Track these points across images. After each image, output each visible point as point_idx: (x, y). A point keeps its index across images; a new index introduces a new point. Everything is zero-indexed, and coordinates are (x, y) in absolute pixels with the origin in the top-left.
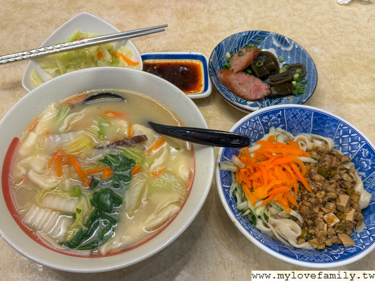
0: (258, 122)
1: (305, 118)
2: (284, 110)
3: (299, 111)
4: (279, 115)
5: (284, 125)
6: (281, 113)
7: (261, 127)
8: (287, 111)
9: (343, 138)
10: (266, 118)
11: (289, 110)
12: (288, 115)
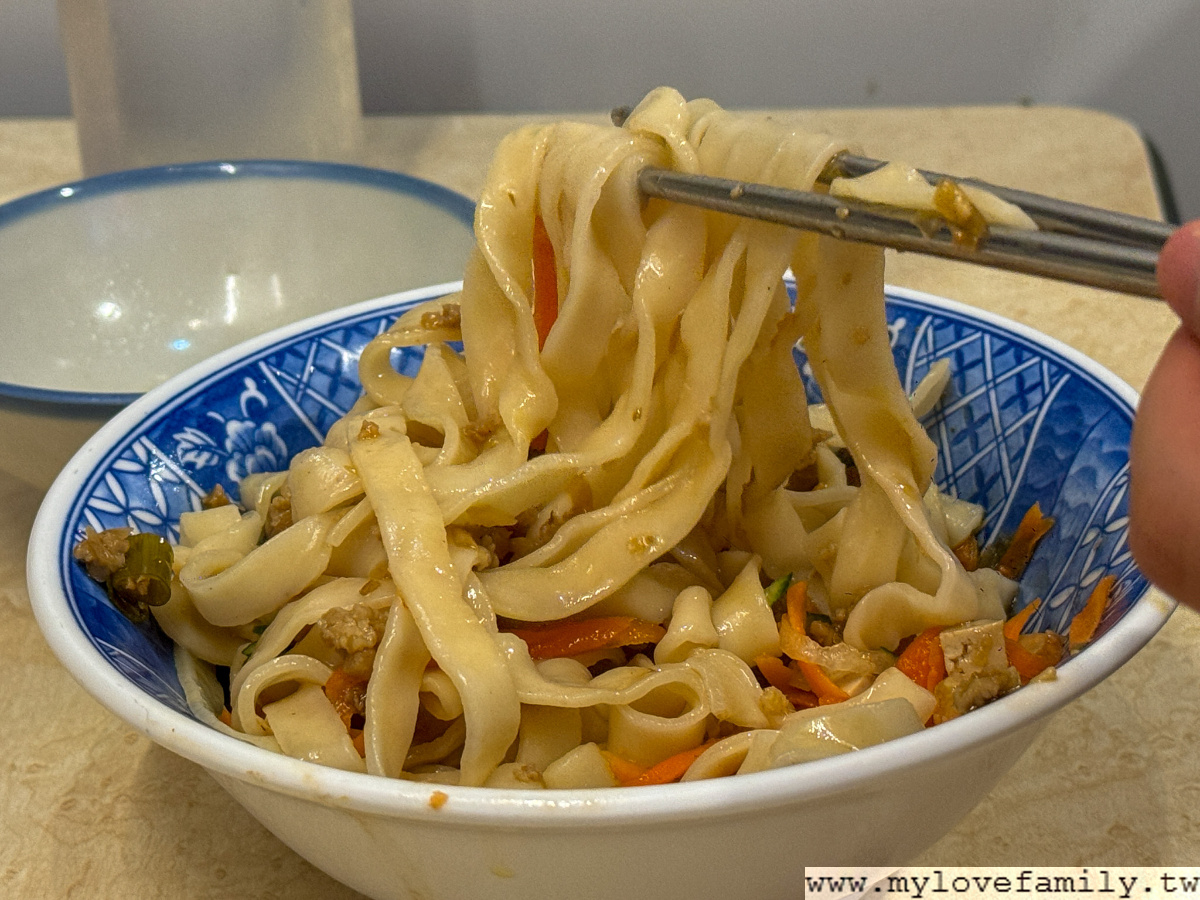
2: (262, 365)
3: (343, 343)
4: (254, 400)
6: (260, 388)
8: (279, 366)
10: (198, 441)
11: (289, 359)
12: (302, 386)
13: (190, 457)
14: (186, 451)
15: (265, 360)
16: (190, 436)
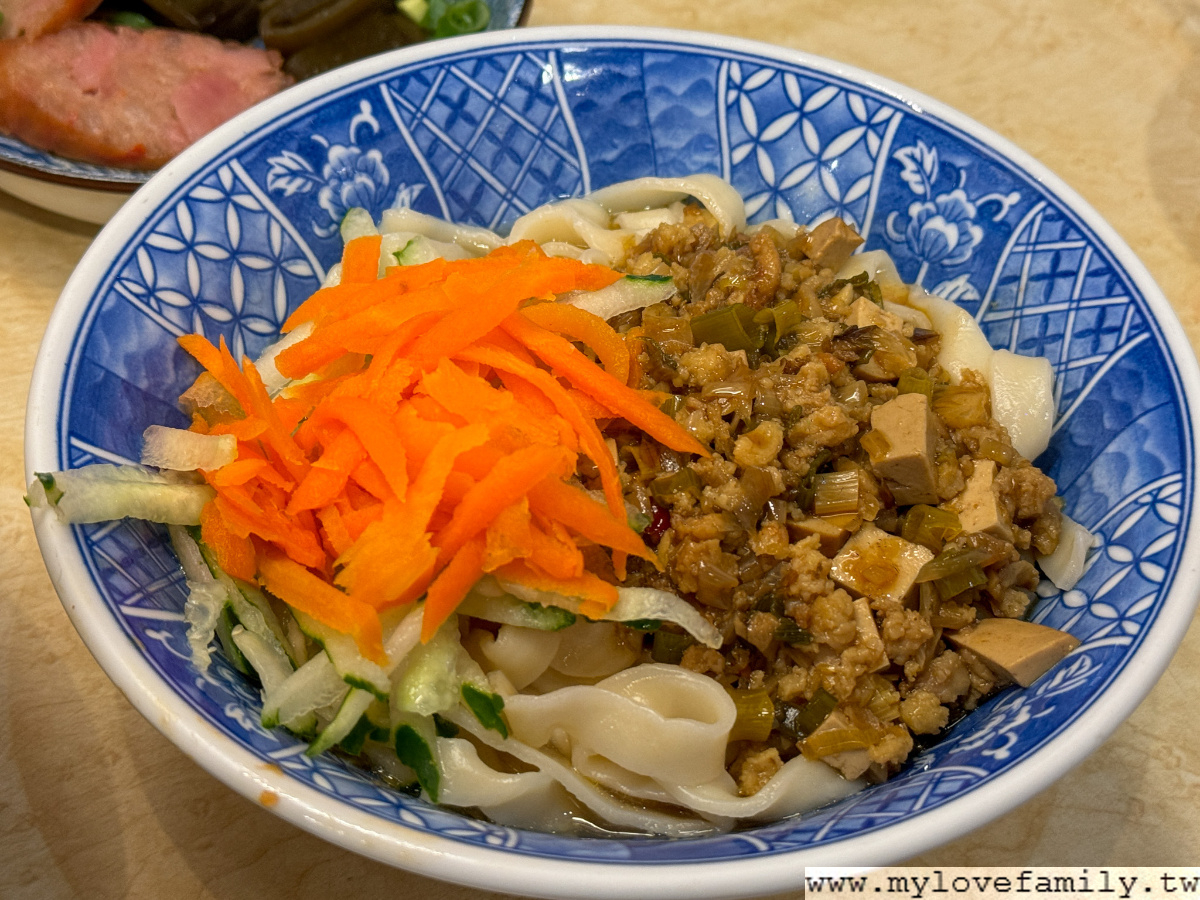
0: (245, 201)
1: (520, 106)
2: (384, 88)
3: (474, 75)
4: (365, 125)
5: (418, 188)
6: (375, 113)
7: (283, 229)
8: (400, 91)
9: (769, 146)
10: (294, 166)
11: (413, 83)
12: (419, 115)
13: (281, 183)
14: (278, 176)
15: (388, 83)
16: (287, 160)
